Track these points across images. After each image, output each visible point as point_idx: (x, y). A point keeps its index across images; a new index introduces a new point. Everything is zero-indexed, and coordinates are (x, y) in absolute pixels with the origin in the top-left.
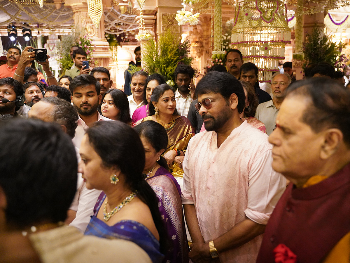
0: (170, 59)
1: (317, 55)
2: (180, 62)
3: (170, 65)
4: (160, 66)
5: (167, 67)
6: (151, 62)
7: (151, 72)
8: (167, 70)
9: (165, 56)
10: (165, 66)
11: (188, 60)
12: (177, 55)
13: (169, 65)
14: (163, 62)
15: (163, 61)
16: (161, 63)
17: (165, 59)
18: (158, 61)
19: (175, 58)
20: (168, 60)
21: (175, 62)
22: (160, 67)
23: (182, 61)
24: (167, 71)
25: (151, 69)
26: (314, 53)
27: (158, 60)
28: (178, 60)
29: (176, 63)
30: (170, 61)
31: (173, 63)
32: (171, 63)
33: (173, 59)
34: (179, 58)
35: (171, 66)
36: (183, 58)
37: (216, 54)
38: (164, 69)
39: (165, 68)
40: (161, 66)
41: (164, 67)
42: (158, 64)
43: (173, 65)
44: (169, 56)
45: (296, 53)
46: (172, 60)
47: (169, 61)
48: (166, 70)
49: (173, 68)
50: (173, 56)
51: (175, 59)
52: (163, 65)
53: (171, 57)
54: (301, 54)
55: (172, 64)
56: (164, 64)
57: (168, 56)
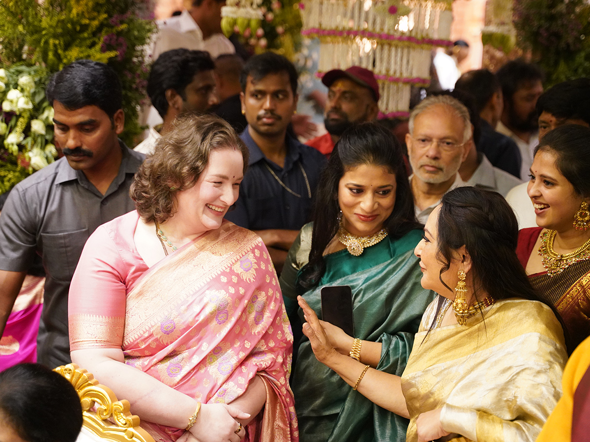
0: (78, 23)
1: (558, 36)
2: (113, 34)
3: (78, 41)
4: (43, 41)
5: (67, 47)
6: (10, 26)
7: (9, 58)
8: (66, 57)
9: (62, 10)
10: (57, 42)
11: (138, 31)
12: (104, 9)
13: (74, 40)
14: (51, 30)
15: (51, 26)
16: (44, 32)
17: (59, 21)
18: (34, 26)
19: (94, 19)
20: (69, 26)
21: (94, 34)
22: (42, 44)
23: (119, 34)
24: (65, 61)
25: (11, 50)
26: (547, 29)
27: (36, 23)
28: (105, 29)
29: (99, 39)
30: (78, 28)
31: (86, 35)
32: (81, 36)
33: (87, 21)
34: (110, 21)
35: (81, 47)
36: (122, 22)
37: (235, 16)
38: (56, 54)
39: (60, 51)
40: (46, 42)
41: (55, 45)
42: (36, 36)
43: (88, 42)
44: (74, 11)
45: (492, 29)
46: (84, 28)
47: (75, 29)
48: (62, 56)
49: (86, 54)
50: (88, 13)
51: (95, 23)
52: (51, 41)
53: (81, 15)
54: (506, 33)
55: (85, 39)
56: (55, 36)
57: (70, 11)
